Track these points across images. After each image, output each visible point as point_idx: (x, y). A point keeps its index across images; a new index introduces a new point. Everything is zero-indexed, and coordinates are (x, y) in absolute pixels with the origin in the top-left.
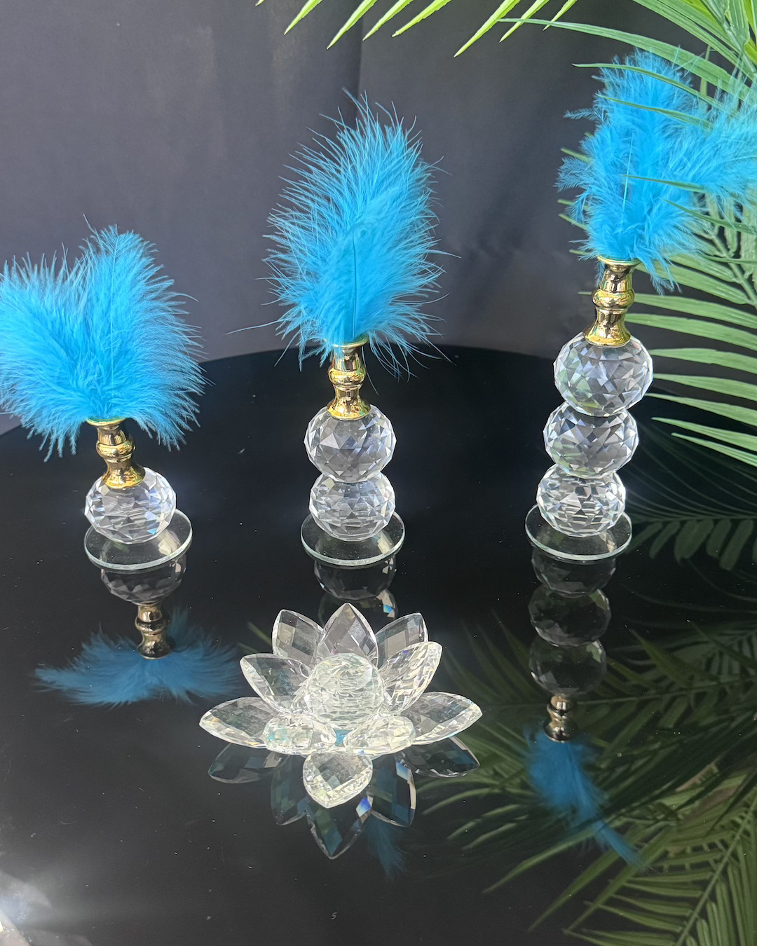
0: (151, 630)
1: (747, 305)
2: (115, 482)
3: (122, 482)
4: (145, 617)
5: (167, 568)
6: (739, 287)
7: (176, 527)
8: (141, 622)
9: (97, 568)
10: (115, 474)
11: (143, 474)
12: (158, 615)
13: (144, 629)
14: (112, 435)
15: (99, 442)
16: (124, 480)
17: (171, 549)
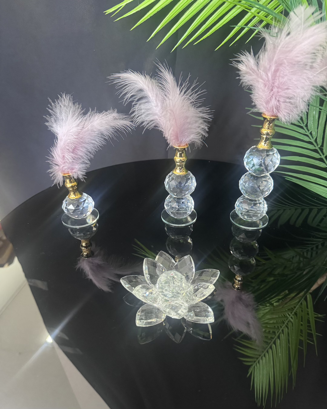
0: (85, 249)
1: (310, 141)
2: (72, 196)
3: (74, 196)
4: (84, 244)
5: (90, 227)
6: (307, 136)
7: (93, 213)
8: (82, 246)
9: (67, 228)
10: (72, 193)
11: (82, 194)
12: (88, 244)
13: (83, 248)
14: (70, 179)
15: (66, 183)
16: (75, 196)
17: (91, 221)
